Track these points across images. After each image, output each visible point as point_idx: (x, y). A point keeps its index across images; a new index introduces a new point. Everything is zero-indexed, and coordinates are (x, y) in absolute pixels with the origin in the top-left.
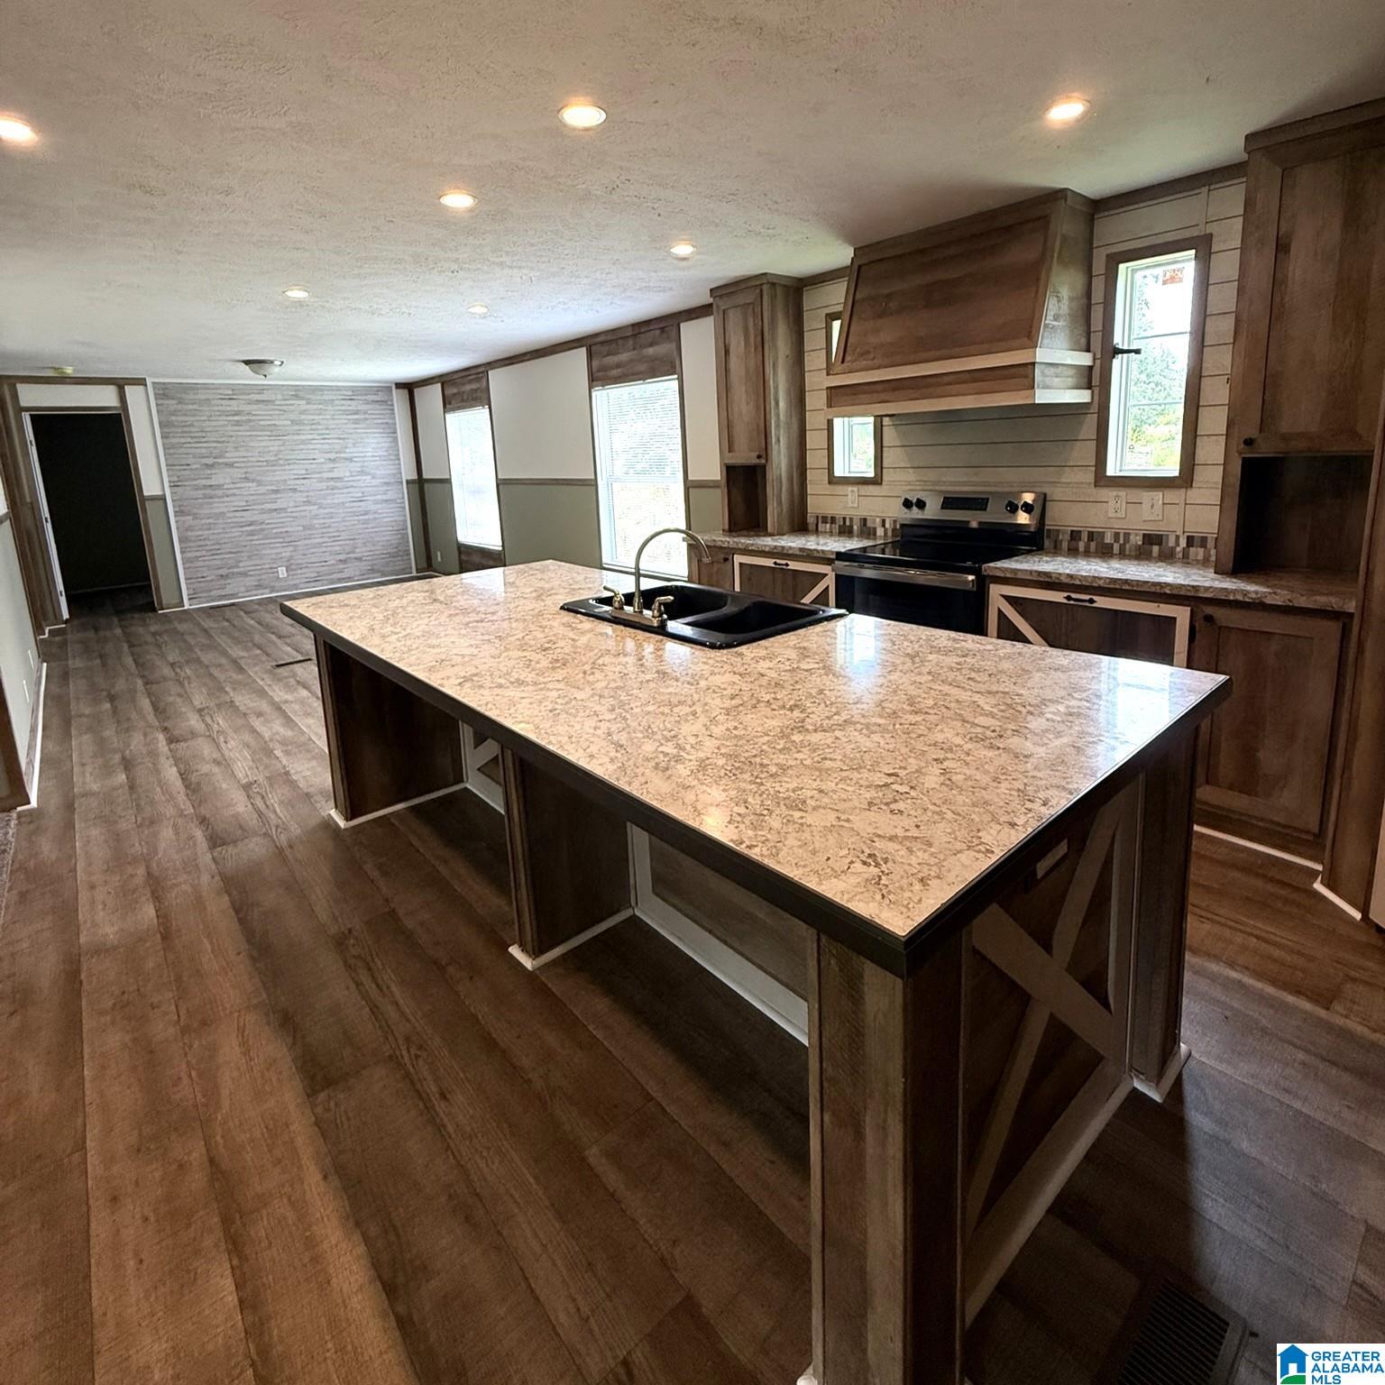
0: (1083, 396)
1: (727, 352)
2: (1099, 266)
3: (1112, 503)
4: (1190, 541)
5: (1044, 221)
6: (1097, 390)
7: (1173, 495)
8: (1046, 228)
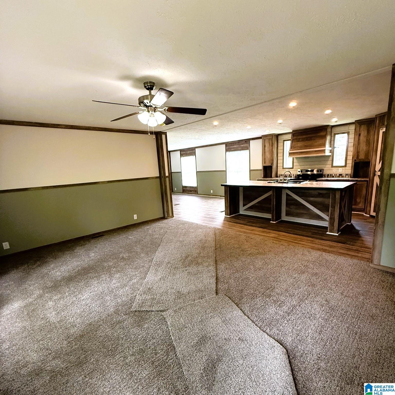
0: (330, 154)
1: (265, 146)
2: (333, 135)
3: (334, 170)
4: (346, 175)
5: (326, 129)
6: (332, 153)
7: (344, 168)
8: (327, 130)
